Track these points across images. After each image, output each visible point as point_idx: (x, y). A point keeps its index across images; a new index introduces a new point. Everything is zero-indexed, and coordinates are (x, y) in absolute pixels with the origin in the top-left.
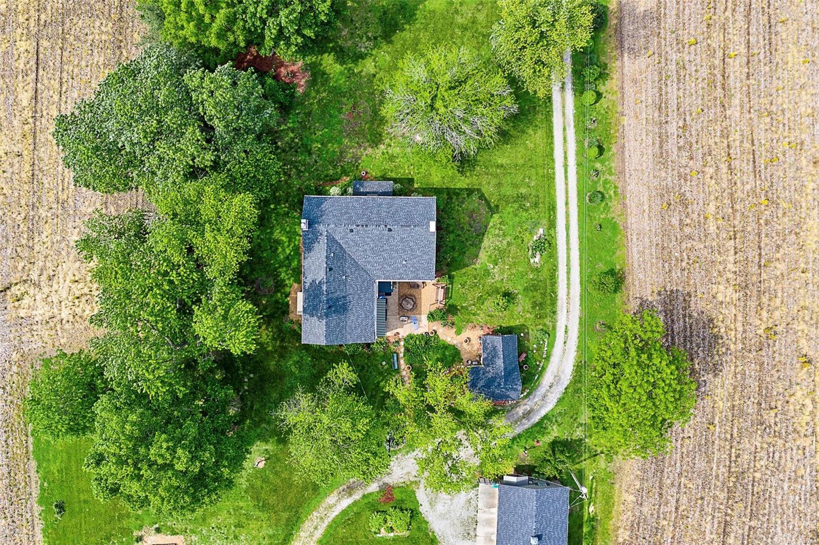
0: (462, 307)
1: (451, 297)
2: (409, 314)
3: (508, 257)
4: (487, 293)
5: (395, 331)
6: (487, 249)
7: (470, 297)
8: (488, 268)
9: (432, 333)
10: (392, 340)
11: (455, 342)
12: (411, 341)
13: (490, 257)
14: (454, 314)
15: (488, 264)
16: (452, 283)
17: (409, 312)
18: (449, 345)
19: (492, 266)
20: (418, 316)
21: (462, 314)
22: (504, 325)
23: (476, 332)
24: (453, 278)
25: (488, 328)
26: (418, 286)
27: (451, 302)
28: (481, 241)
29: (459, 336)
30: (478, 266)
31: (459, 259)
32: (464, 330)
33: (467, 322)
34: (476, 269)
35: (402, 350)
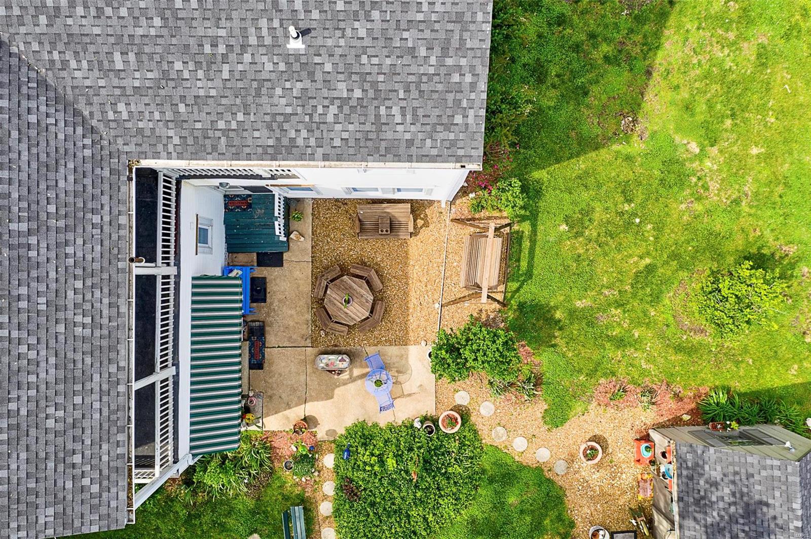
0: (573, 314)
1: (529, 275)
2: (356, 342)
3: (762, 109)
4: (675, 256)
5: (297, 413)
6: (675, 79)
7: (604, 273)
8: (681, 154)
9: (452, 421)
10: (288, 448)
11: (543, 455)
12: (364, 456)
13: (688, 108)
14: (543, 342)
15: (678, 138)
16: (533, 217)
17: (358, 335)
18: (522, 467)
19: (694, 148)
20: (392, 351)
21: (571, 339)
22: (740, 386)
23: (627, 413)
24: (538, 193)
25: (678, 397)
26: (393, 227)
27: (530, 292)
28: (651, 46)
29: (559, 433)
30: (636, 146)
31: (562, 117)
32: (578, 407)
33: (591, 374)
34: (629, 158)
35: (329, 488)
